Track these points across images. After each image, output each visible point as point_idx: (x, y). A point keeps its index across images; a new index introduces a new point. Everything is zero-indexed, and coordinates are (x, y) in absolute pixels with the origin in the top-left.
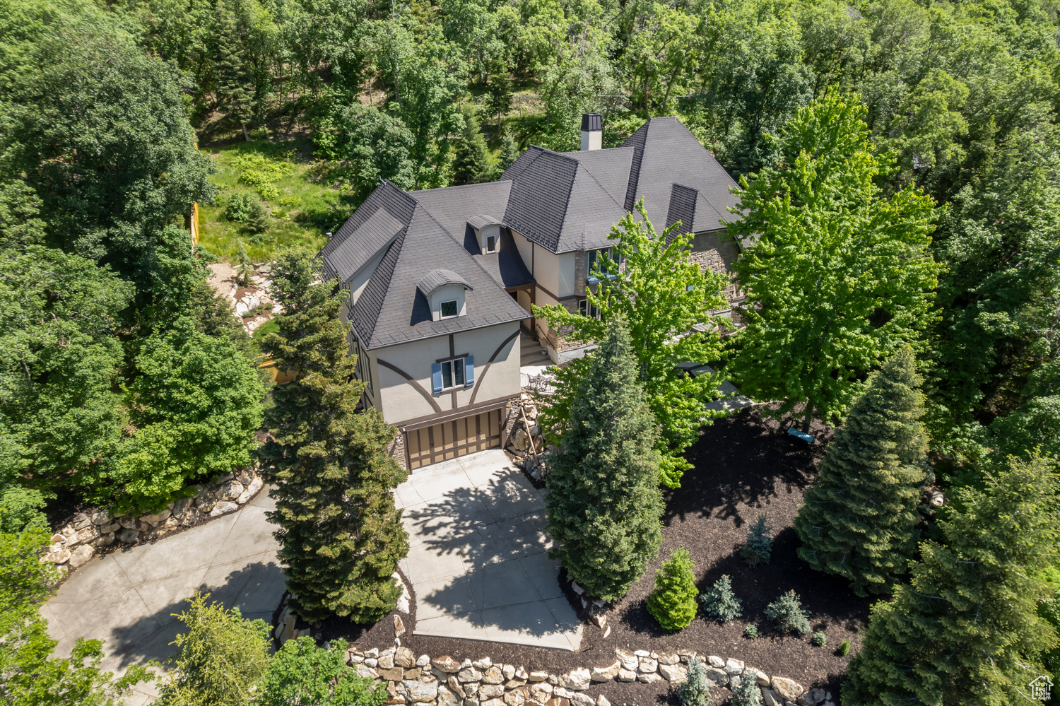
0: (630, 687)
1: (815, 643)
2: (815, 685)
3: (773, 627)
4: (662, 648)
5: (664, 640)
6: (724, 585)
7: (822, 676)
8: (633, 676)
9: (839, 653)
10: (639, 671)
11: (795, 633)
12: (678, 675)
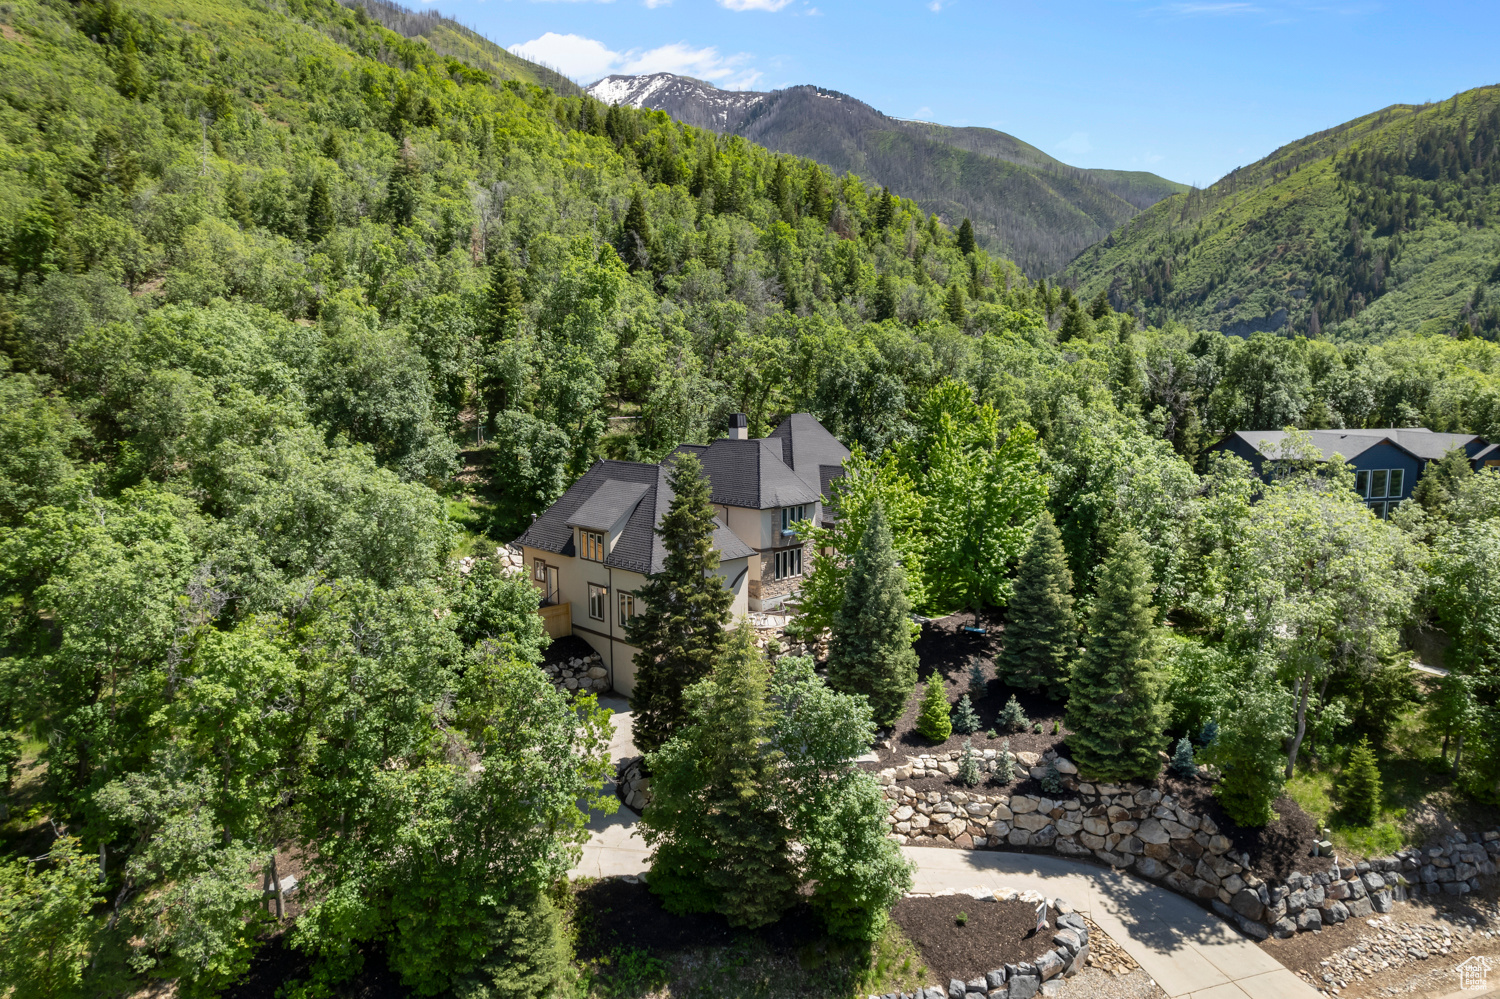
0: (923, 782)
1: (1037, 732)
2: (1046, 752)
3: (1005, 730)
4: (937, 752)
5: (935, 748)
6: (967, 702)
7: (1048, 746)
8: (923, 772)
9: (1054, 733)
10: (926, 767)
11: (1021, 729)
12: (953, 769)
